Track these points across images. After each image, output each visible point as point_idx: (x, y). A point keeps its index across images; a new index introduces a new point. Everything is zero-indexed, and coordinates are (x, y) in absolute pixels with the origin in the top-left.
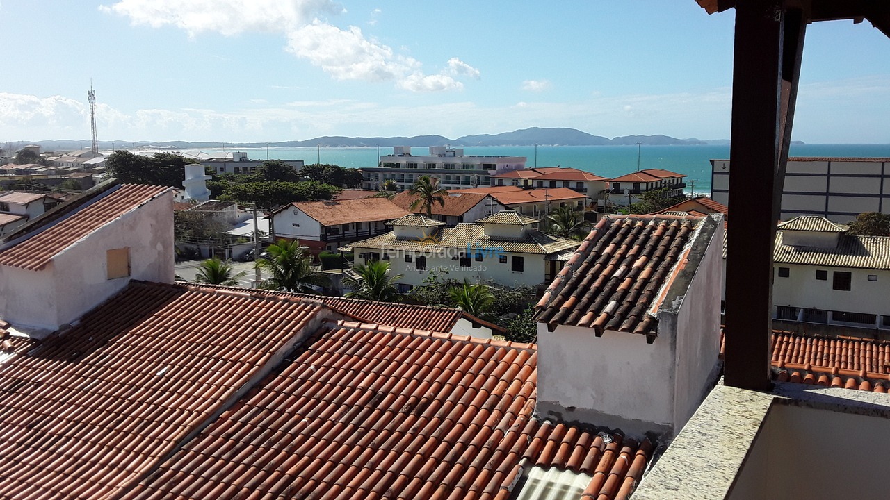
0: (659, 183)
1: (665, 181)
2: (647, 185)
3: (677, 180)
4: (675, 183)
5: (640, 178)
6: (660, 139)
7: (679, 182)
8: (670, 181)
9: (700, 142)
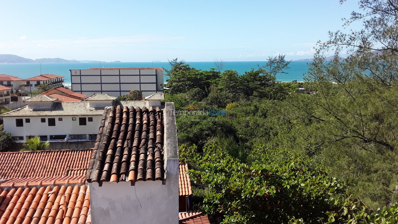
0: (50, 80)
1: (53, 80)
2: (44, 82)
3: (59, 79)
4: (58, 80)
5: (40, 79)
6: (59, 60)
7: (60, 80)
8: (55, 79)
9: (77, 61)
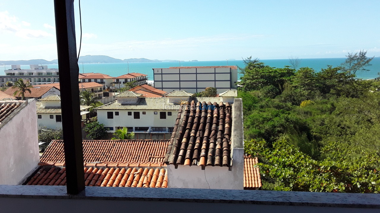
0: (136, 78)
1: (139, 78)
2: (131, 79)
3: (144, 77)
4: (143, 78)
5: (128, 77)
6: (143, 59)
7: (145, 78)
8: (140, 77)
9: (159, 61)
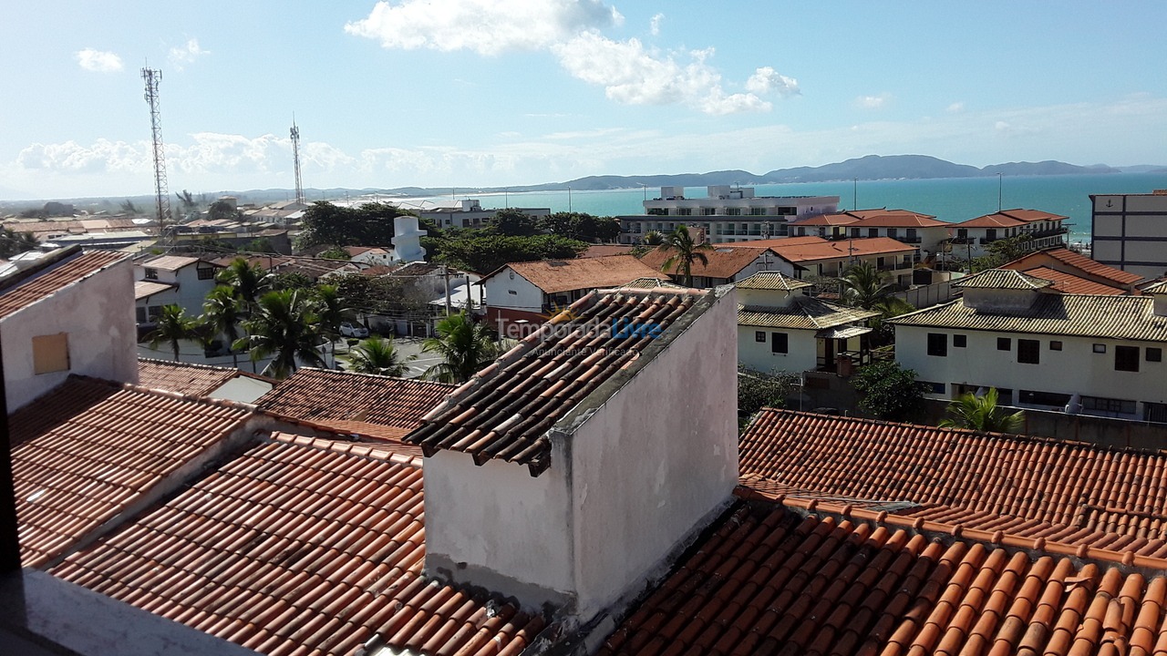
0: (1025, 227)
1: (1035, 226)
2: (1007, 231)
3: (1054, 224)
4: (1051, 228)
5: (997, 222)
6: (1051, 166)
7: (1057, 226)
8: (1042, 225)
9: (1110, 170)
